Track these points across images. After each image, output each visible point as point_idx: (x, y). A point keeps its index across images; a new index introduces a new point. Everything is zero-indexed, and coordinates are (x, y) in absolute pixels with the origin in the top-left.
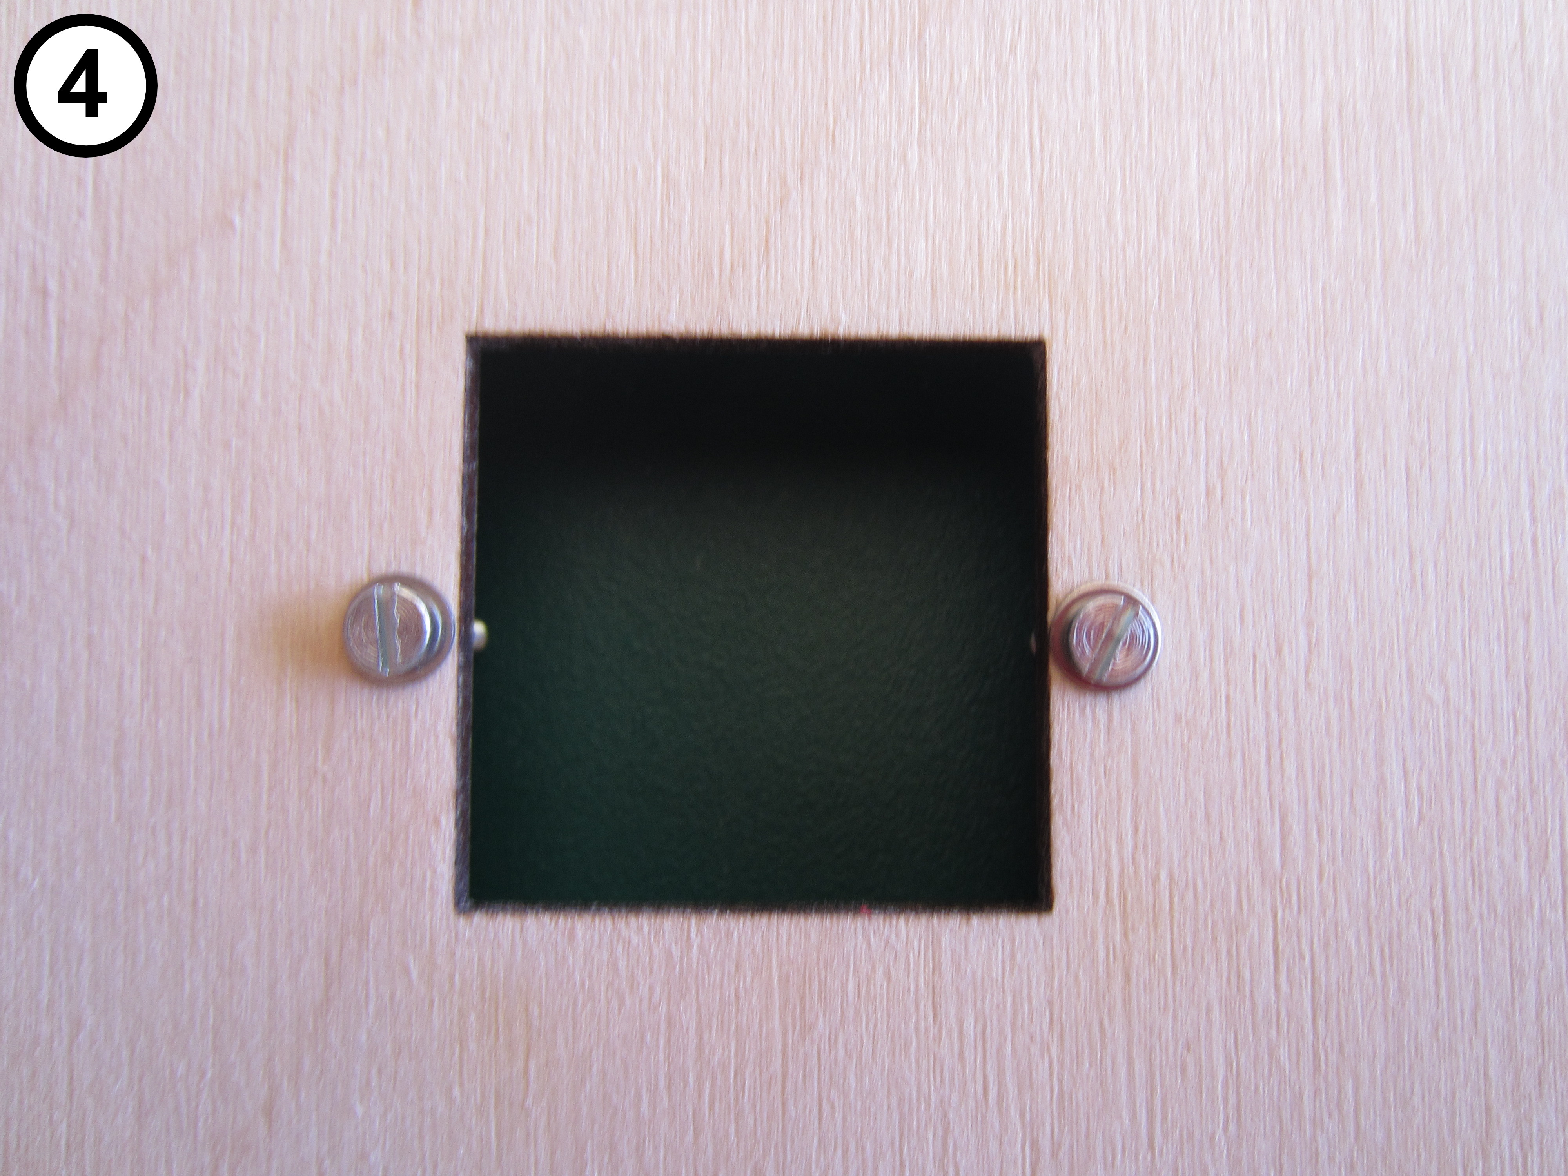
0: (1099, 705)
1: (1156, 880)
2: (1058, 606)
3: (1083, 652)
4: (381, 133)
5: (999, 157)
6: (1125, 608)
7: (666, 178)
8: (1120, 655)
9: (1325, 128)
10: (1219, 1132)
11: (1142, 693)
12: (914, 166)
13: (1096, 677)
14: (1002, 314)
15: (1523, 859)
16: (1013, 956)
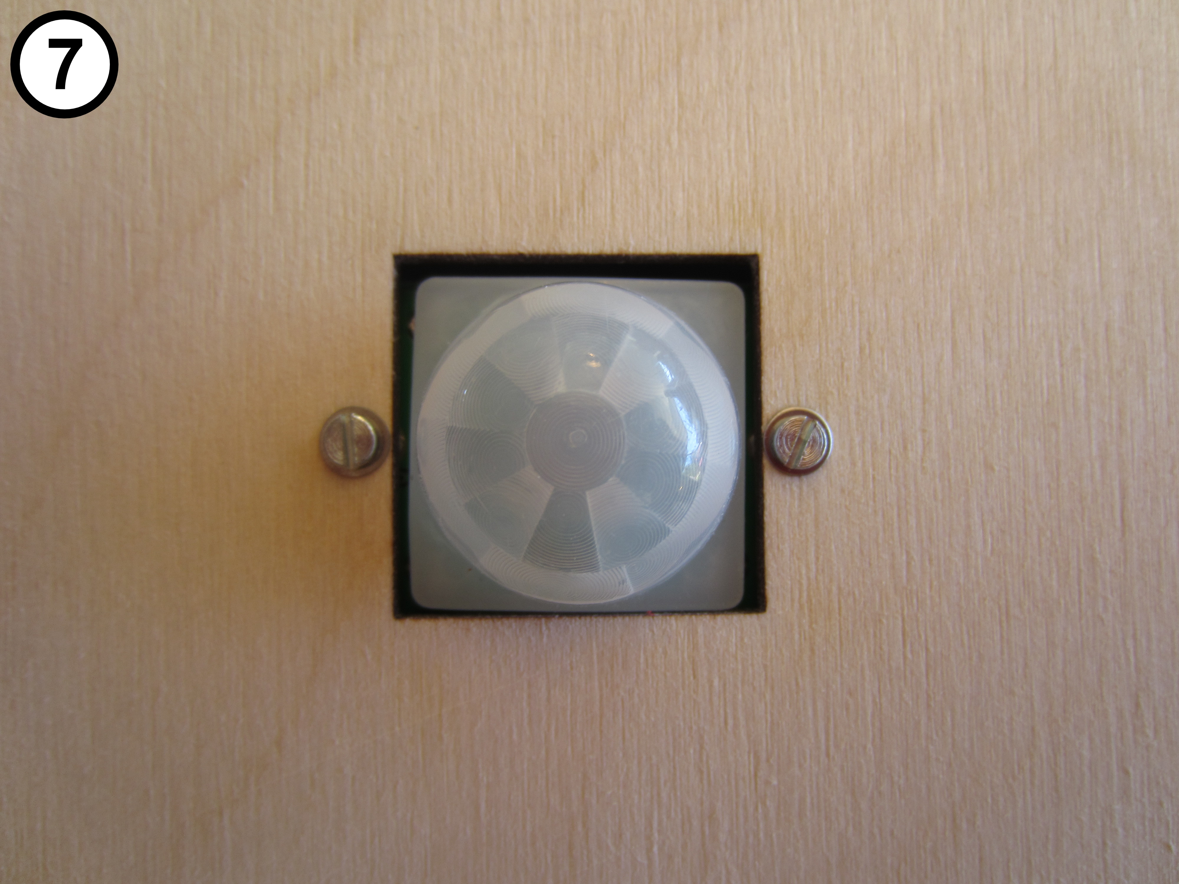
0: (794, 482)
1: (829, 592)
2: (768, 421)
3: (784, 452)
4: (336, 127)
5: (729, 139)
6: (807, 422)
7: (519, 154)
8: (807, 451)
9: (932, 119)
10: (869, 746)
11: (820, 475)
12: (675, 146)
13: (792, 466)
14: (731, 239)
15: (1054, 576)
16: (742, 639)
